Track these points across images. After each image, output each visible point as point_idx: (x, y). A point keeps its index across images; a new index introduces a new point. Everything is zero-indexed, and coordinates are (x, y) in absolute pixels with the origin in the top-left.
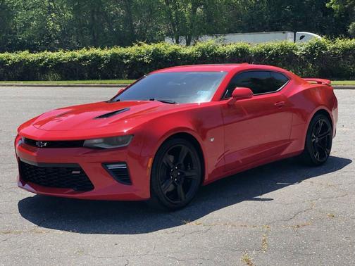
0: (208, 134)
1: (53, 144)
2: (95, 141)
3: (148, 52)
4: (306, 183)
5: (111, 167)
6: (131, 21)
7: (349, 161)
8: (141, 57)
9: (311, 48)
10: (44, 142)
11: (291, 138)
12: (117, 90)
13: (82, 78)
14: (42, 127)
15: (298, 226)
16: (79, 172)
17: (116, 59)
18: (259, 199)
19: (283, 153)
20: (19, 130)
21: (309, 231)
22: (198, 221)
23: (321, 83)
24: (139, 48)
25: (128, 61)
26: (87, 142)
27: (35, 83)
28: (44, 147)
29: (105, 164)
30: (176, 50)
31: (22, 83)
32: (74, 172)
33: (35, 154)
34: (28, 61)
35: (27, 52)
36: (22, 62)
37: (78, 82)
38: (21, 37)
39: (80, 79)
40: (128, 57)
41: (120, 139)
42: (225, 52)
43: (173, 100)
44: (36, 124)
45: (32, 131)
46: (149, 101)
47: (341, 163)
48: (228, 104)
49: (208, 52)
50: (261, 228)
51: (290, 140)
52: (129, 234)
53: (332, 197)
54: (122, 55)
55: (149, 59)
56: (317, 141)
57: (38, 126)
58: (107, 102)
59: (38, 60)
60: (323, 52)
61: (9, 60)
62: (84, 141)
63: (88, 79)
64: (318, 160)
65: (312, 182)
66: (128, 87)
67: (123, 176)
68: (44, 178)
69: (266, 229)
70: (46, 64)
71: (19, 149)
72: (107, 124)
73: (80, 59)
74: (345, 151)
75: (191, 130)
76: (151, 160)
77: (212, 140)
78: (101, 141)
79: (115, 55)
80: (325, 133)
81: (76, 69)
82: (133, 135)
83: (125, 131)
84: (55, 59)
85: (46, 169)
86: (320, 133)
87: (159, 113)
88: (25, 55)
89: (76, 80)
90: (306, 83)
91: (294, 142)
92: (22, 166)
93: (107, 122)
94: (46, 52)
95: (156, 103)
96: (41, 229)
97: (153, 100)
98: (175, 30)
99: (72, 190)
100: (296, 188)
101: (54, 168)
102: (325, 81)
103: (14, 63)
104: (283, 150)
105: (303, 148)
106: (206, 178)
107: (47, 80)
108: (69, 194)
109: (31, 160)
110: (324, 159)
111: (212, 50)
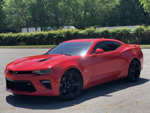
0: (85, 68)
1: (20, 72)
2: (37, 71)
3: (64, 33)
4: (128, 89)
5: (44, 82)
6: (58, 19)
7: (148, 80)
8: (61, 35)
9: (137, 30)
10: (16, 71)
11: (122, 70)
12: (48, 50)
13: (35, 44)
14: (16, 66)
15: (122, 107)
16: (30, 84)
17: (50, 36)
18: (107, 96)
19: (118, 77)
20: (6, 67)
21: (126, 109)
22: (80, 104)
23: (136, 46)
24: (60, 31)
25: (56, 36)
26: (33, 72)
27: (15, 47)
28: (16, 74)
29: (41, 81)
30: (77, 32)
31: (9, 47)
32: (28, 84)
33: (13, 77)
34: (12, 37)
35: (11, 33)
36: (9, 38)
37: (33, 46)
38: (9, 26)
39: (35, 45)
40: (55, 35)
41: (47, 71)
42: (99, 32)
43: (70, 54)
44: (13, 64)
45: (12, 67)
46: (60, 54)
47: (145, 81)
48: (93, 56)
49: (91, 33)
50: (106, 107)
51: (121, 71)
52: (51, 109)
53: (138, 95)
54: (53, 34)
55: (65, 36)
56: (134, 71)
57: (14, 65)
58: (43, 55)
59: (16, 37)
60: (143, 32)
61: (4, 36)
62: (32, 71)
63: (38, 45)
64: (134, 79)
65: (130, 89)
66: (53, 48)
67: (48, 86)
68: (16, 87)
69: (108, 108)
70: (20, 38)
71: (6, 74)
72: (42, 64)
73: (34, 36)
74: (147, 76)
75: (77, 67)
76: (60, 79)
77: (86, 71)
78: (39, 71)
79: (50, 34)
80: (137, 68)
81: (32, 41)
82: (53, 69)
83: (50, 67)
84: (24, 36)
85: (17, 83)
86: (135, 68)
87: (64, 59)
88: (10, 34)
89: (33, 45)
90: (129, 46)
91: (123, 72)
92: (7, 82)
93: (42, 63)
94: (20, 33)
95: (63, 55)
96: (15, 108)
97: (62, 54)
98: (77, 23)
99: (27, 92)
100: (123, 91)
101: (20, 82)
102: (138, 46)
103: (6, 38)
104: (118, 75)
105: (127, 75)
106: (84, 87)
107: (20, 45)
108: (26, 93)
109: (11, 79)
110: (137, 79)
111: (93, 32)
